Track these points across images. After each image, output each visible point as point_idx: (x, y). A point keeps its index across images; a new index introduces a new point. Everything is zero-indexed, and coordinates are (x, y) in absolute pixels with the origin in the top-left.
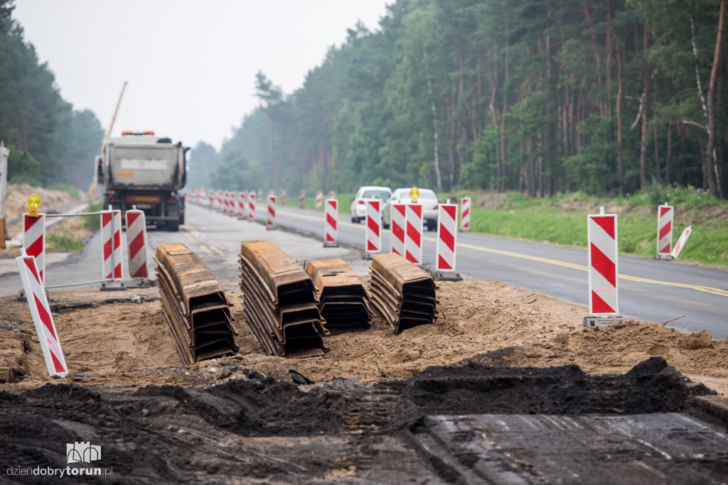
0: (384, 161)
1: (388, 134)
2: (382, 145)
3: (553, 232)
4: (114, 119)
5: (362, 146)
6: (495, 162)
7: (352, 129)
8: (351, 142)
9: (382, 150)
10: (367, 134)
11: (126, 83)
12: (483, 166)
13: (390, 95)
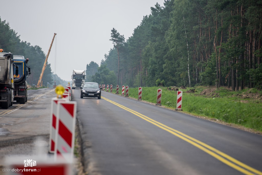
0: (165, 70)
1: (167, 58)
2: (164, 63)
3: (229, 112)
4: (50, 51)
5: (155, 63)
6: (216, 72)
7: (151, 55)
8: (150, 62)
9: (164, 65)
10: (157, 58)
11: (55, 34)
12: (210, 73)
13: (167, 39)
